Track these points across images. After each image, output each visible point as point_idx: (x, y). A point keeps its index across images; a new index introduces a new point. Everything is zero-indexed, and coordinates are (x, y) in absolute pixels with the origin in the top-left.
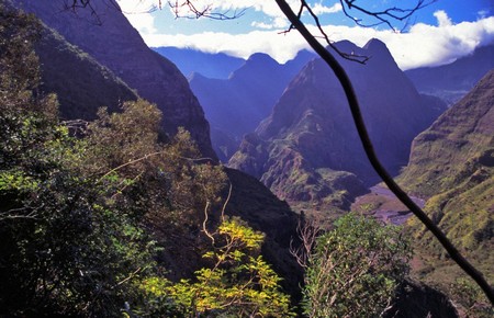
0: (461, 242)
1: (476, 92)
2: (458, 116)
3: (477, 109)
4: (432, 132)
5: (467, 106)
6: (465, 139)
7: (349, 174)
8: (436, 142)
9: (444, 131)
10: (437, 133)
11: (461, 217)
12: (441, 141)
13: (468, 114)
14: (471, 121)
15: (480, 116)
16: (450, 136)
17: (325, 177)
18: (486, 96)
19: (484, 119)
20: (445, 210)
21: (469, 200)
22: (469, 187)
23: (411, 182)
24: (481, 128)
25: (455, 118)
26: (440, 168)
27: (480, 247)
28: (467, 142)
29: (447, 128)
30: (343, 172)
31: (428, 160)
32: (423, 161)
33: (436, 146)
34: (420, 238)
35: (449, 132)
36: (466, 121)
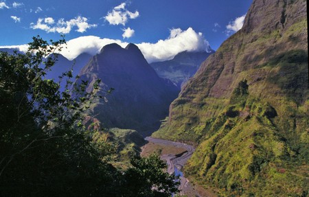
0: (239, 176)
1: (207, 72)
2: (197, 87)
3: (208, 82)
4: (183, 98)
5: (202, 81)
6: (203, 101)
7: (133, 131)
8: (186, 105)
9: (190, 97)
10: (185, 98)
11: (231, 155)
12: (189, 104)
13: (203, 86)
14: (206, 89)
15: (211, 87)
16: (194, 100)
17: (117, 135)
18: (212, 74)
19: (214, 88)
20: (216, 151)
21: (231, 142)
22: (226, 133)
23: (174, 132)
24: (213, 94)
25: (195, 88)
26: (191, 122)
27: (257, 177)
28: (205, 103)
29: (191, 96)
30: (129, 130)
31: (182, 117)
32: (179, 118)
33: (186, 107)
34: (204, 175)
35: (193, 98)
36: (202, 90)
